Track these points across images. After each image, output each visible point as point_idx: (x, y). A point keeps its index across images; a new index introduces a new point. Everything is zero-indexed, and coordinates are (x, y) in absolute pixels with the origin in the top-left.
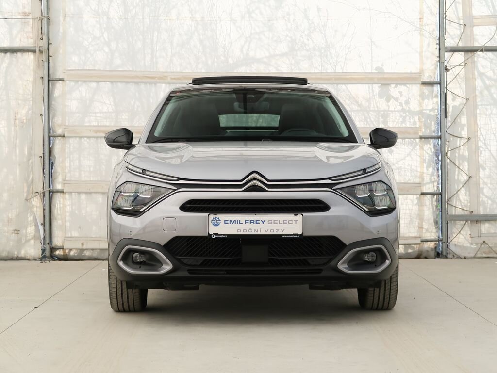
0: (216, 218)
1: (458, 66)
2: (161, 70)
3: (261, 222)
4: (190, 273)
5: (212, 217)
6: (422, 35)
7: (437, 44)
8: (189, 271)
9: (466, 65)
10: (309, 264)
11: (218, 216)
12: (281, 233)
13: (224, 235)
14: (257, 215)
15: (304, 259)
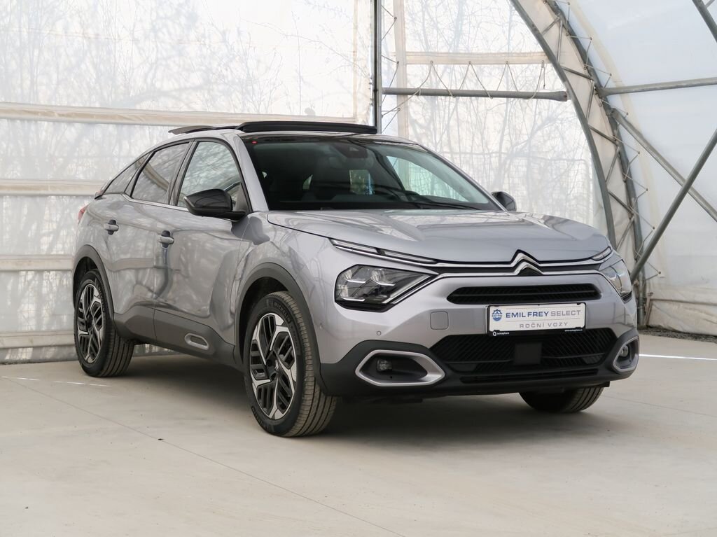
0: (497, 310)
1: (392, 111)
2: (42, 102)
3: (544, 314)
4: (464, 382)
5: (493, 309)
6: (355, 72)
7: (370, 84)
8: (463, 380)
9: (399, 109)
10: (584, 364)
11: (499, 308)
12: (563, 327)
13: (506, 332)
14: (541, 306)
15: (580, 358)
